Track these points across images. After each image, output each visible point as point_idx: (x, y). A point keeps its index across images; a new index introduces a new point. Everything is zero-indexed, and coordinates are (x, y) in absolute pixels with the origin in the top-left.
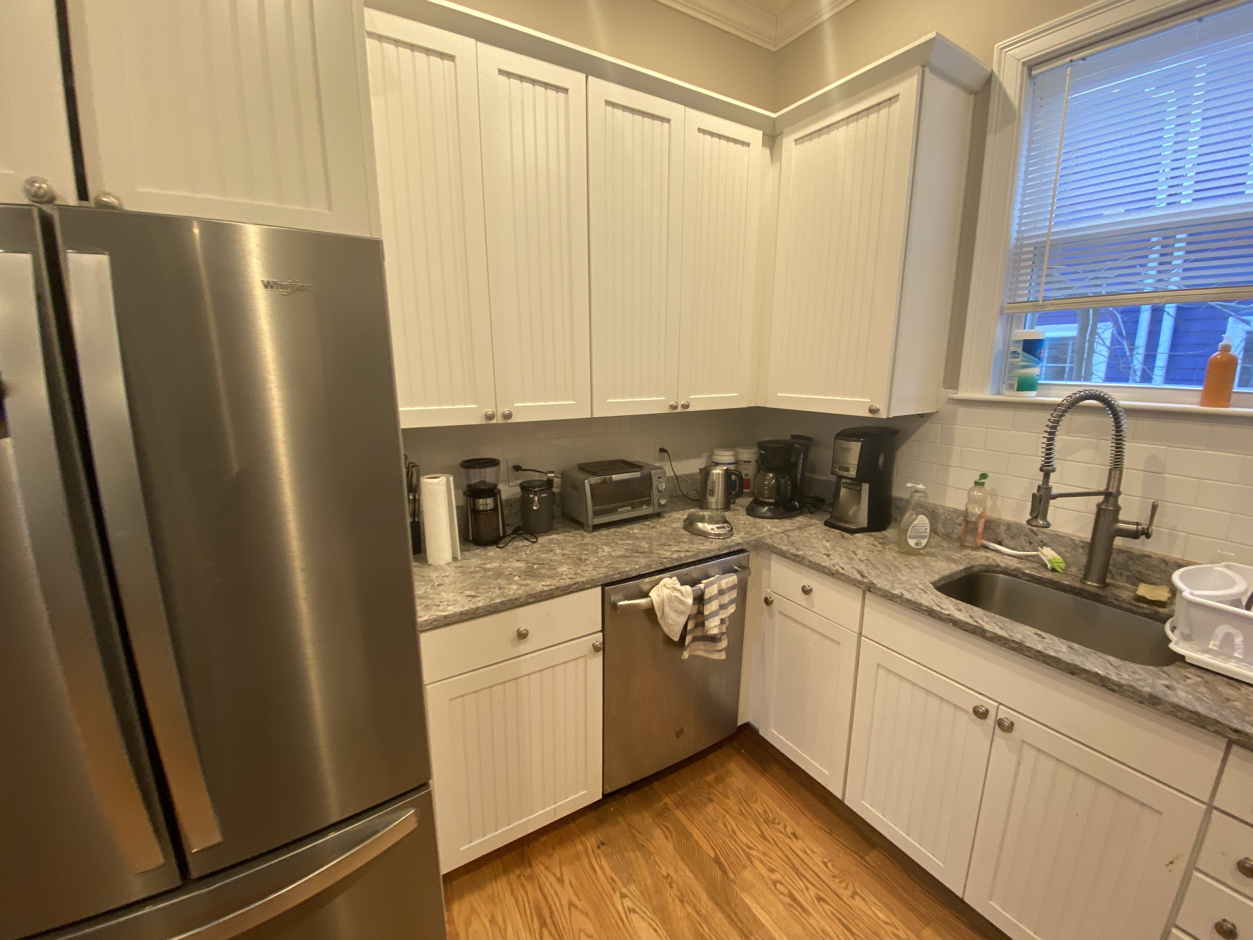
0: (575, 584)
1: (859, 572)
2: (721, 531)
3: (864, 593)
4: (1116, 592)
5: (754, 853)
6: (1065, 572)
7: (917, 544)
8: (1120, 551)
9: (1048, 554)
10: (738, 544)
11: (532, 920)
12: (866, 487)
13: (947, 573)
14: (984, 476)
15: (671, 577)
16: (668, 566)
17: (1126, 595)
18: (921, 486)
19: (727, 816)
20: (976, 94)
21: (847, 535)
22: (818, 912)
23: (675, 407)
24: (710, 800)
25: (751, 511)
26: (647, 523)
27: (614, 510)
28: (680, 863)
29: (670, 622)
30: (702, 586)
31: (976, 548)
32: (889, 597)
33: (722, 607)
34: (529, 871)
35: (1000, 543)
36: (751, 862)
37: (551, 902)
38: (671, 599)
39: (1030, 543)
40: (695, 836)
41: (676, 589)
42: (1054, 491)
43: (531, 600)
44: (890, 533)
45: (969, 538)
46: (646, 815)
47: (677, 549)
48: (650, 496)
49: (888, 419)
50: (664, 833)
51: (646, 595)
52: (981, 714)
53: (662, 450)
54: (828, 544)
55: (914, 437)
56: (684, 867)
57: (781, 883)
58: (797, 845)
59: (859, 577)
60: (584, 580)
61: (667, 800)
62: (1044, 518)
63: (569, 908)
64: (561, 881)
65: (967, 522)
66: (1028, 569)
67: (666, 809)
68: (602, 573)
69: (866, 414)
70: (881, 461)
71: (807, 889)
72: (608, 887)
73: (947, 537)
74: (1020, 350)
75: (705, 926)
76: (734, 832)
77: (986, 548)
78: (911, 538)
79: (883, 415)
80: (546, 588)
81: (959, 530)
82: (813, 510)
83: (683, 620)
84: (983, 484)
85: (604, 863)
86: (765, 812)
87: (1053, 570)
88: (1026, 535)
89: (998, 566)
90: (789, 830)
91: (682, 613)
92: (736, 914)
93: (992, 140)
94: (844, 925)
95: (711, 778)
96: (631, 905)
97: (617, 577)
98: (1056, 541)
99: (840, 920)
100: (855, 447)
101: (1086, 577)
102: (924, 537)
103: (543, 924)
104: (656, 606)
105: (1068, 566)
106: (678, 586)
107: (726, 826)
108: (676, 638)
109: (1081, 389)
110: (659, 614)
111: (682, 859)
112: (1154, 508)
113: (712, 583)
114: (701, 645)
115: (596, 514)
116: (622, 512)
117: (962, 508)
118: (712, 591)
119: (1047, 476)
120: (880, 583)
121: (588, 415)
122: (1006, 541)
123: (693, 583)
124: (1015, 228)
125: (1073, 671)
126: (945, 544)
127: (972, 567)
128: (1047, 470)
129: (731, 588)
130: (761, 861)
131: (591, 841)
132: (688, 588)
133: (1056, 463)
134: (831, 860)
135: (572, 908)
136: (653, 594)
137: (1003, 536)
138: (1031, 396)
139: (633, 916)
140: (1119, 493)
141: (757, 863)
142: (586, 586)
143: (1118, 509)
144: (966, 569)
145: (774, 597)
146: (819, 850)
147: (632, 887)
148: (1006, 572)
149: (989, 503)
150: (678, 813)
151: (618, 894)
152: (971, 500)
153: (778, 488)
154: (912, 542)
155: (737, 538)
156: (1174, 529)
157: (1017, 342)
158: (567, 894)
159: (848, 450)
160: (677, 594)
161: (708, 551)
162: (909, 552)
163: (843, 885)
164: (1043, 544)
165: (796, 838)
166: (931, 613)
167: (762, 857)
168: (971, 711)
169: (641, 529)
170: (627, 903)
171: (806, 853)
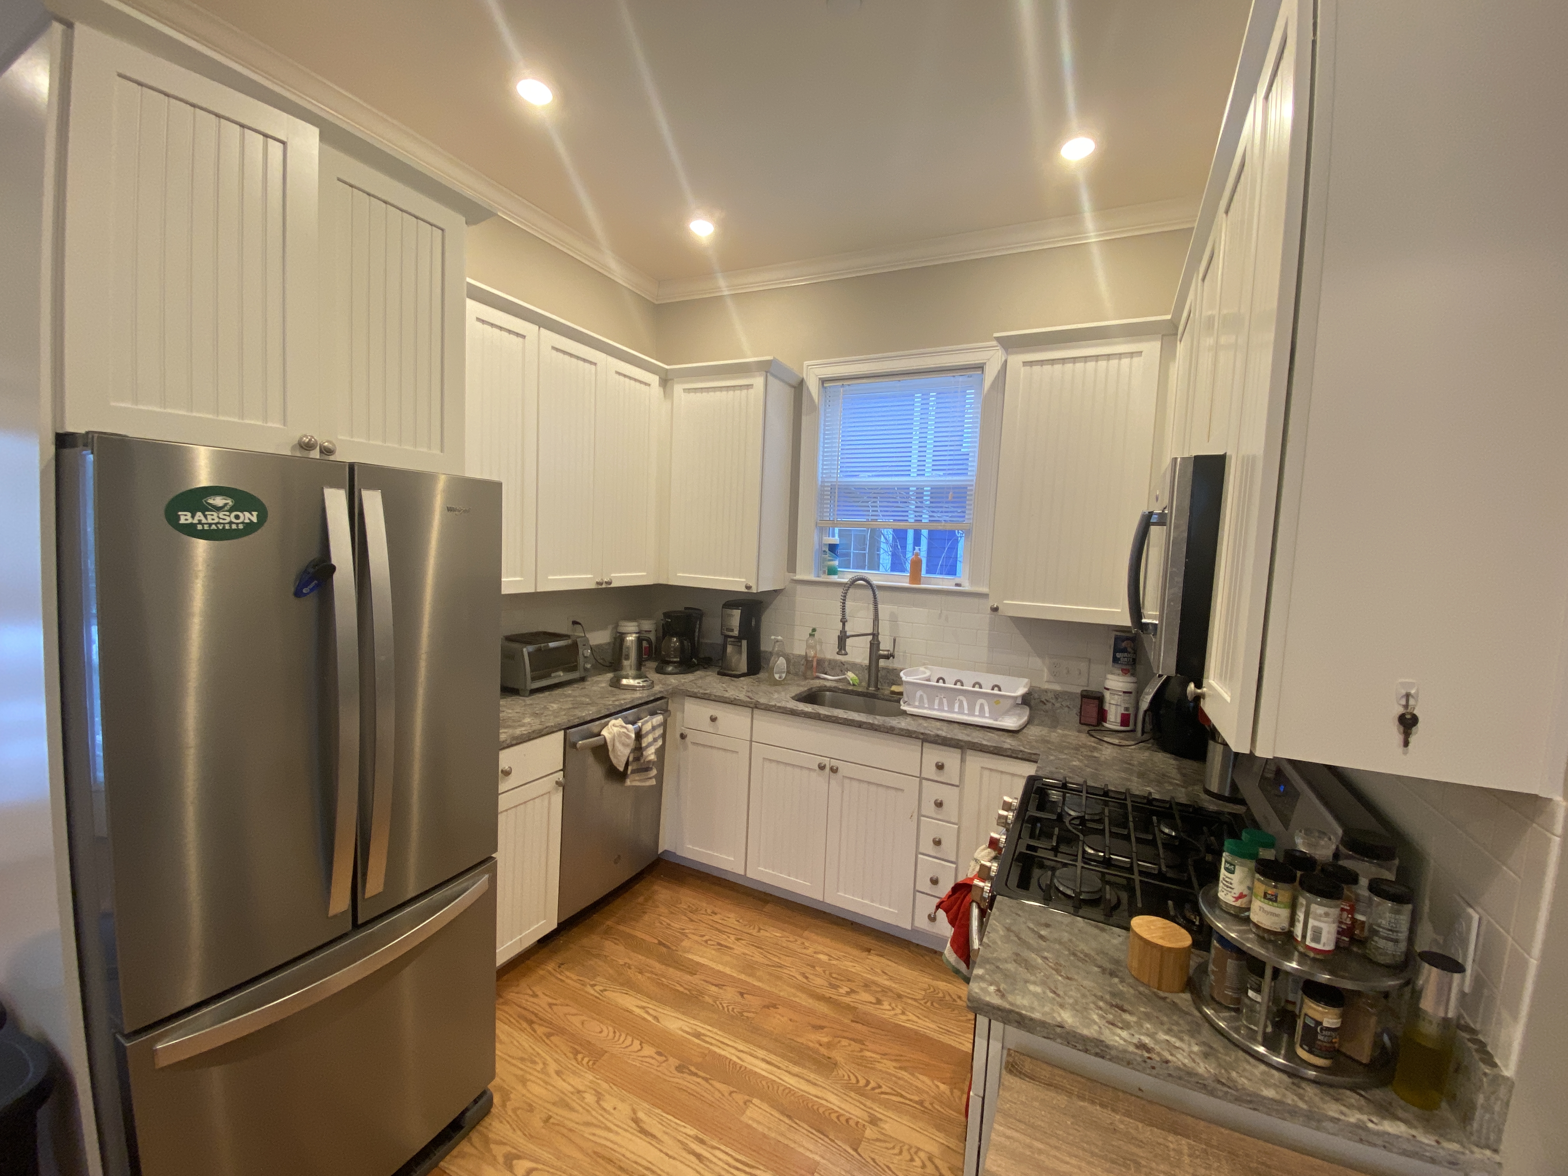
0: (547, 727)
1: (748, 697)
2: (645, 684)
3: (753, 711)
4: (883, 691)
5: (687, 931)
6: (859, 685)
7: (780, 678)
8: (883, 668)
9: (850, 675)
10: (660, 692)
11: (520, 1024)
12: (744, 643)
13: (798, 692)
14: (814, 630)
15: (616, 719)
16: (613, 711)
17: (887, 692)
18: (780, 638)
19: (662, 918)
20: (795, 387)
21: (735, 679)
22: (739, 946)
23: (601, 584)
24: (645, 913)
25: (660, 671)
26: (575, 686)
27: (547, 676)
28: (632, 954)
29: (619, 753)
30: (640, 724)
31: (813, 679)
32: (768, 708)
33: (655, 740)
34: (501, 1000)
35: (826, 674)
36: (687, 936)
37: (531, 1009)
38: (620, 734)
39: (842, 671)
40: (639, 936)
41: (623, 727)
42: (848, 634)
43: (514, 742)
44: (762, 675)
45: (809, 673)
46: (593, 936)
47: (614, 699)
48: (576, 661)
49: (757, 593)
50: (613, 942)
51: (599, 734)
52: (822, 767)
53: (575, 623)
54: (724, 685)
55: (772, 606)
56: (636, 955)
57: (710, 940)
58: (716, 918)
59: (749, 700)
60: (553, 724)
61: (609, 923)
62: (845, 650)
63: (550, 1007)
64: (535, 995)
65: (807, 661)
66: (841, 686)
67: (610, 928)
68: (563, 719)
69: (744, 590)
70: (753, 623)
71: (729, 937)
72: (578, 986)
73: (796, 674)
74: (827, 550)
75: (663, 979)
76: (669, 925)
77: (818, 678)
78: (776, 673)
79: (754, 590)
80: (525, 732)
81: (803, 668)
82: (706, 666)
83: (627, 751)
84: (814, 635)
85: (568, 974)
86: (689, 907)
87: (854, 685)
88: (839, 666)
89: (825, 686)
90: (709, 911)
91: (628, 745)
92: (683, 966)
93: (805, 420)
94: (755, 946)
95: (641, 899)
96: (601, 988)
97: (577, 721)
98: (853, 667)
99: (753, 945)
100: (737, 613)
101: (869, 686)
102: (784, 672)
103: (531, 1023)
104: (608, 740)
105: (860, 682)
106: (624, 725)
107: (661, 923)
108: (621, 769)
109: (856, 574)
110: (610, 748)
111: (633, 951)
112: (895, 640)
113: (647, 722)
114: (636, 777)
115: (534, 679)
116: (555, 677)
117: (803, 653)
118: (647, 727)
119: (844, 625)
120: (763, 700)
121: (533, 591)
122: (829, 672)
123: (633, 723)
124: (820, 475)
125: (860, 725)
126: (796, 678)
127: (812, 688)
128: (844, 621)
129: (659, 726)
130: (694, 934)
131: (550, 966)
132: (630, 726)
133: (847, 617)
134: (742, 918)
135: (554, 1007)
136: (605, 732)
137: (828, 669)
138: (835, 578)
139: (606, 993)
140: (878, 634)
141: (690, 936)
142: (555, 730)
143: (879, 644)
144: (809, 690)
145: (686, 732)
146: (732, 915)
147: (599, 979)
148: (830, 689)
149: (818, 647)
150: (621, 928)
151: (588, 986)
152: (809, 647)
153: (682, 649)
154: (777, 676)
155: (657, 688)
156: (905, 652)
157: (825, 545)
158: (544, 1001)
159: (731, 616)
160: (625, 730)
161: (640, 698)
162: (776, 683)
163: (752, 927)
164: (848, 670)
165: (716, 914)
166: (793, 713)
167: (693, 931)
168: (817, 768)
169: (573, 690)
170: (598, 988)
171: (723, 920)
